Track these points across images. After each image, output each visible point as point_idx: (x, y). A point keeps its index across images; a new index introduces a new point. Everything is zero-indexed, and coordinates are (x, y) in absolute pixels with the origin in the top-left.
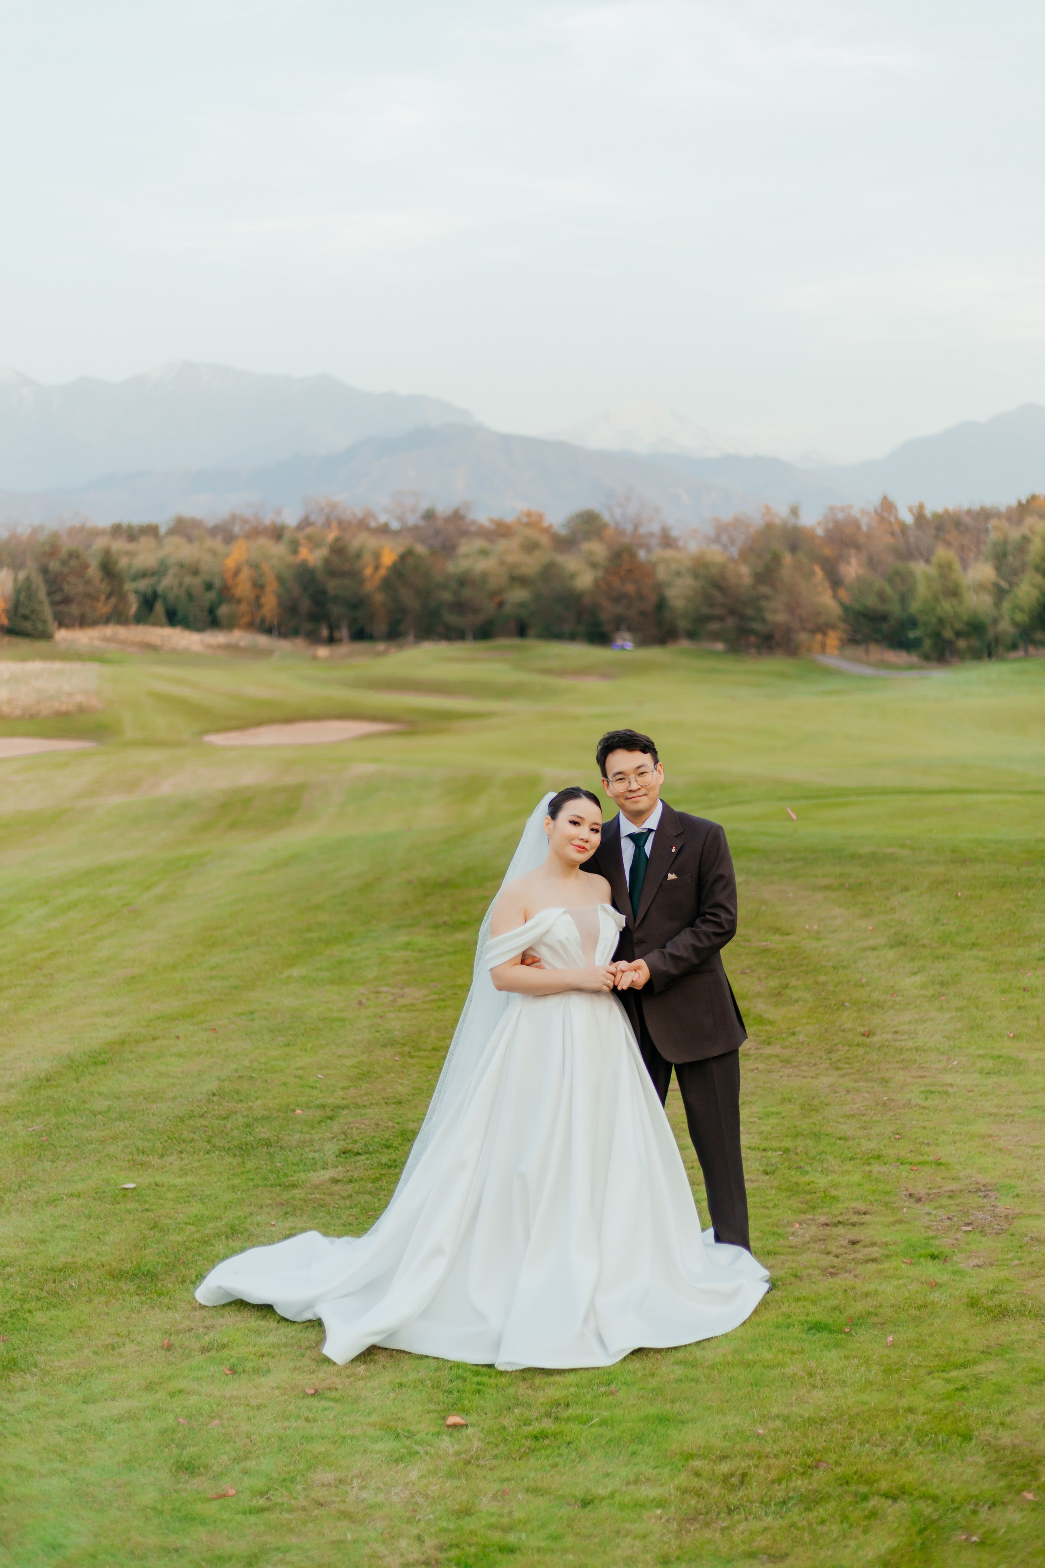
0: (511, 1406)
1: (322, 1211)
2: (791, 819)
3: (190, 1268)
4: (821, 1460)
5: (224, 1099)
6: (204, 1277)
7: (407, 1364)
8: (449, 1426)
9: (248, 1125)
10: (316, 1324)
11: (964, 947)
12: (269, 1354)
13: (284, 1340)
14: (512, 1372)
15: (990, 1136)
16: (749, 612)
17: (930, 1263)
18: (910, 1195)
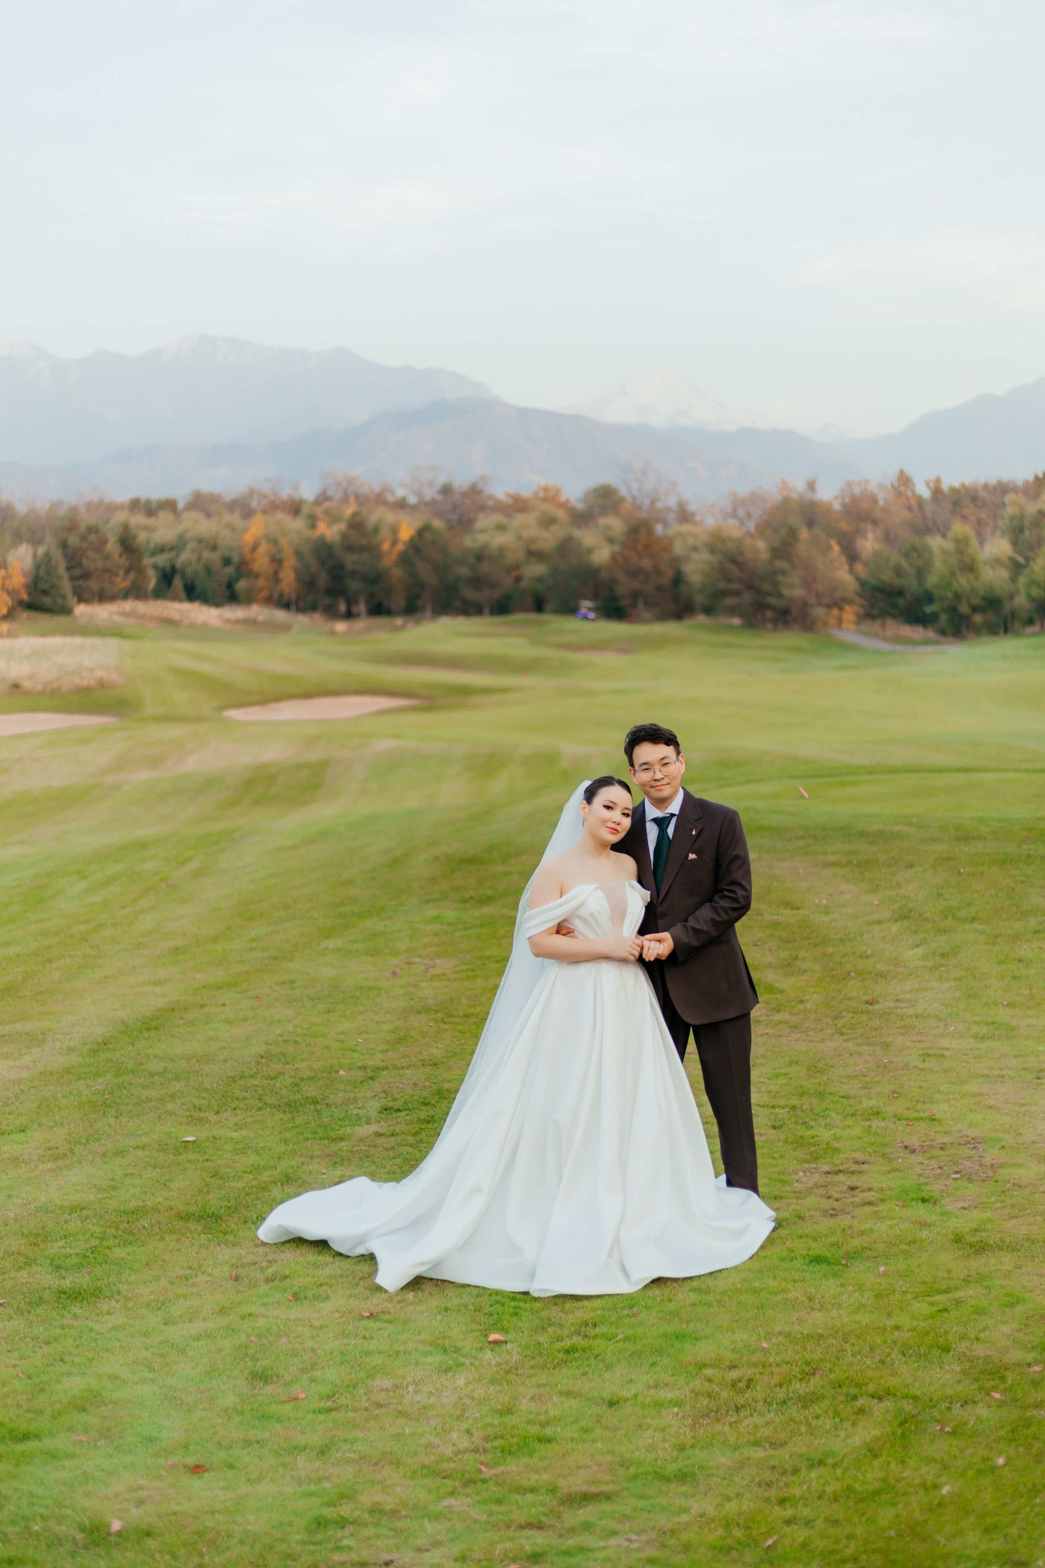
0: (545, 1326)
1: (368, 1161)
2: (803, 797)
3: (251, 1210)
4: (817, 1369)
5: (272, 1061)
6: (264, 1219)
7: (450, 1291)
8: (490, 1343)
9: (296, 1085)
10: (368, 1258)
11: (964, 921)
12: (326, 1284)
13: (340, 1272)
14: (545, 1298)
15: (981, 1094)
16: (766, 587)
17: (921, 1205)
18: (906, 1147)
